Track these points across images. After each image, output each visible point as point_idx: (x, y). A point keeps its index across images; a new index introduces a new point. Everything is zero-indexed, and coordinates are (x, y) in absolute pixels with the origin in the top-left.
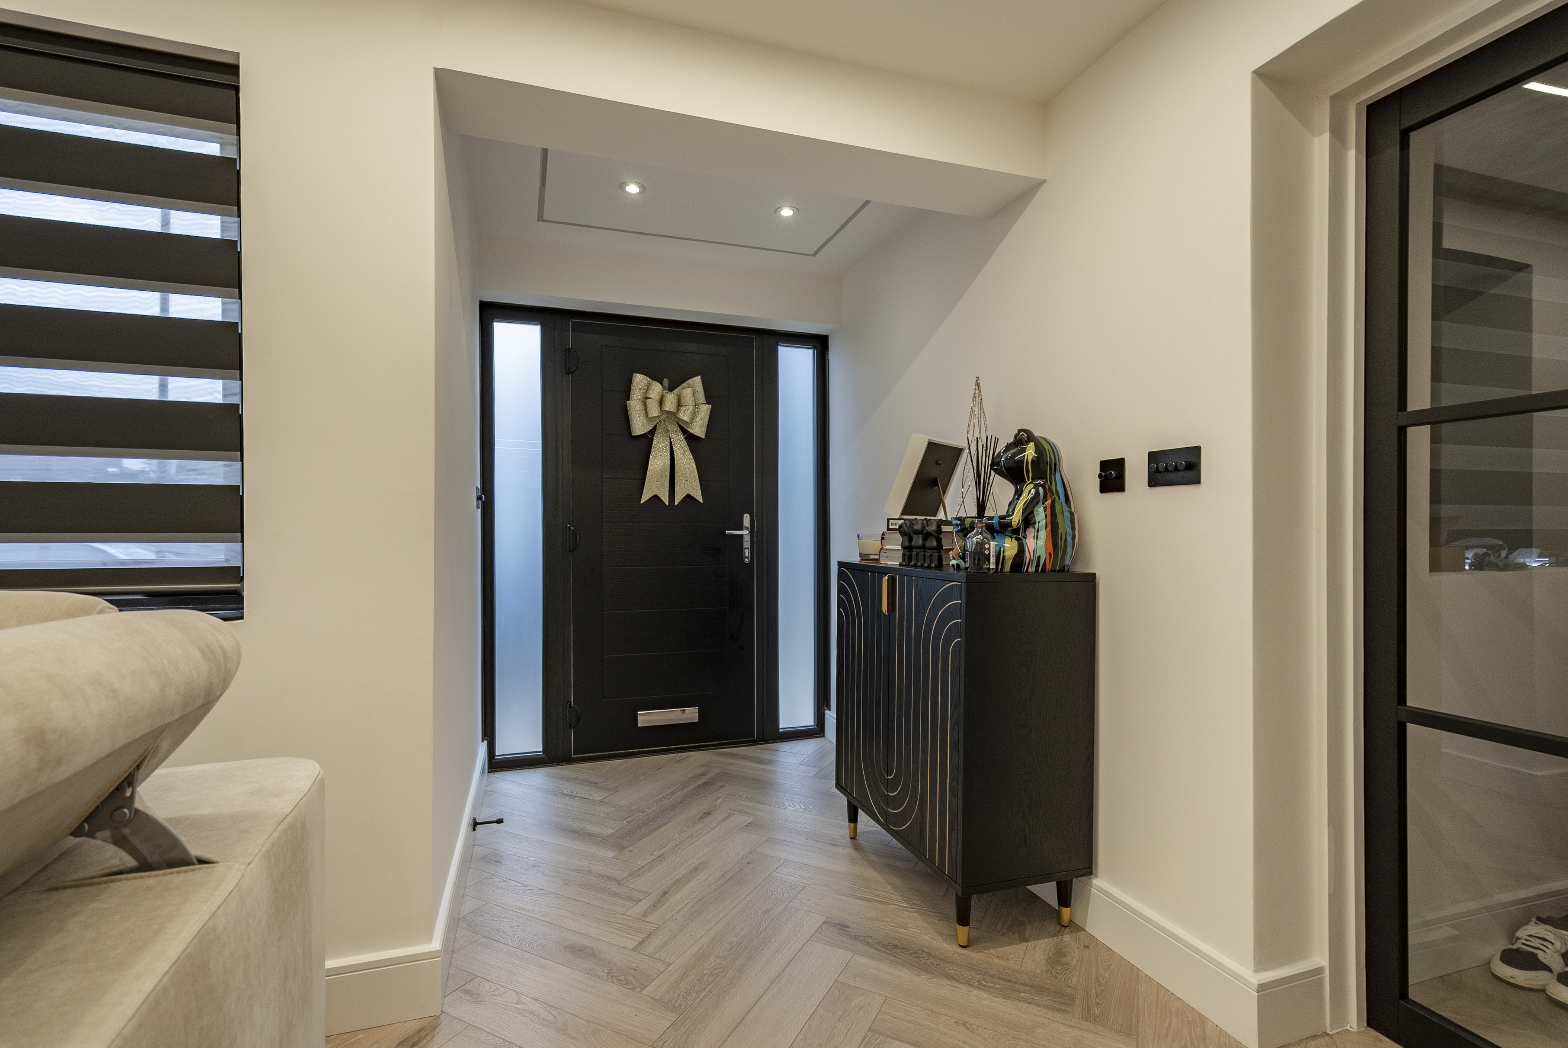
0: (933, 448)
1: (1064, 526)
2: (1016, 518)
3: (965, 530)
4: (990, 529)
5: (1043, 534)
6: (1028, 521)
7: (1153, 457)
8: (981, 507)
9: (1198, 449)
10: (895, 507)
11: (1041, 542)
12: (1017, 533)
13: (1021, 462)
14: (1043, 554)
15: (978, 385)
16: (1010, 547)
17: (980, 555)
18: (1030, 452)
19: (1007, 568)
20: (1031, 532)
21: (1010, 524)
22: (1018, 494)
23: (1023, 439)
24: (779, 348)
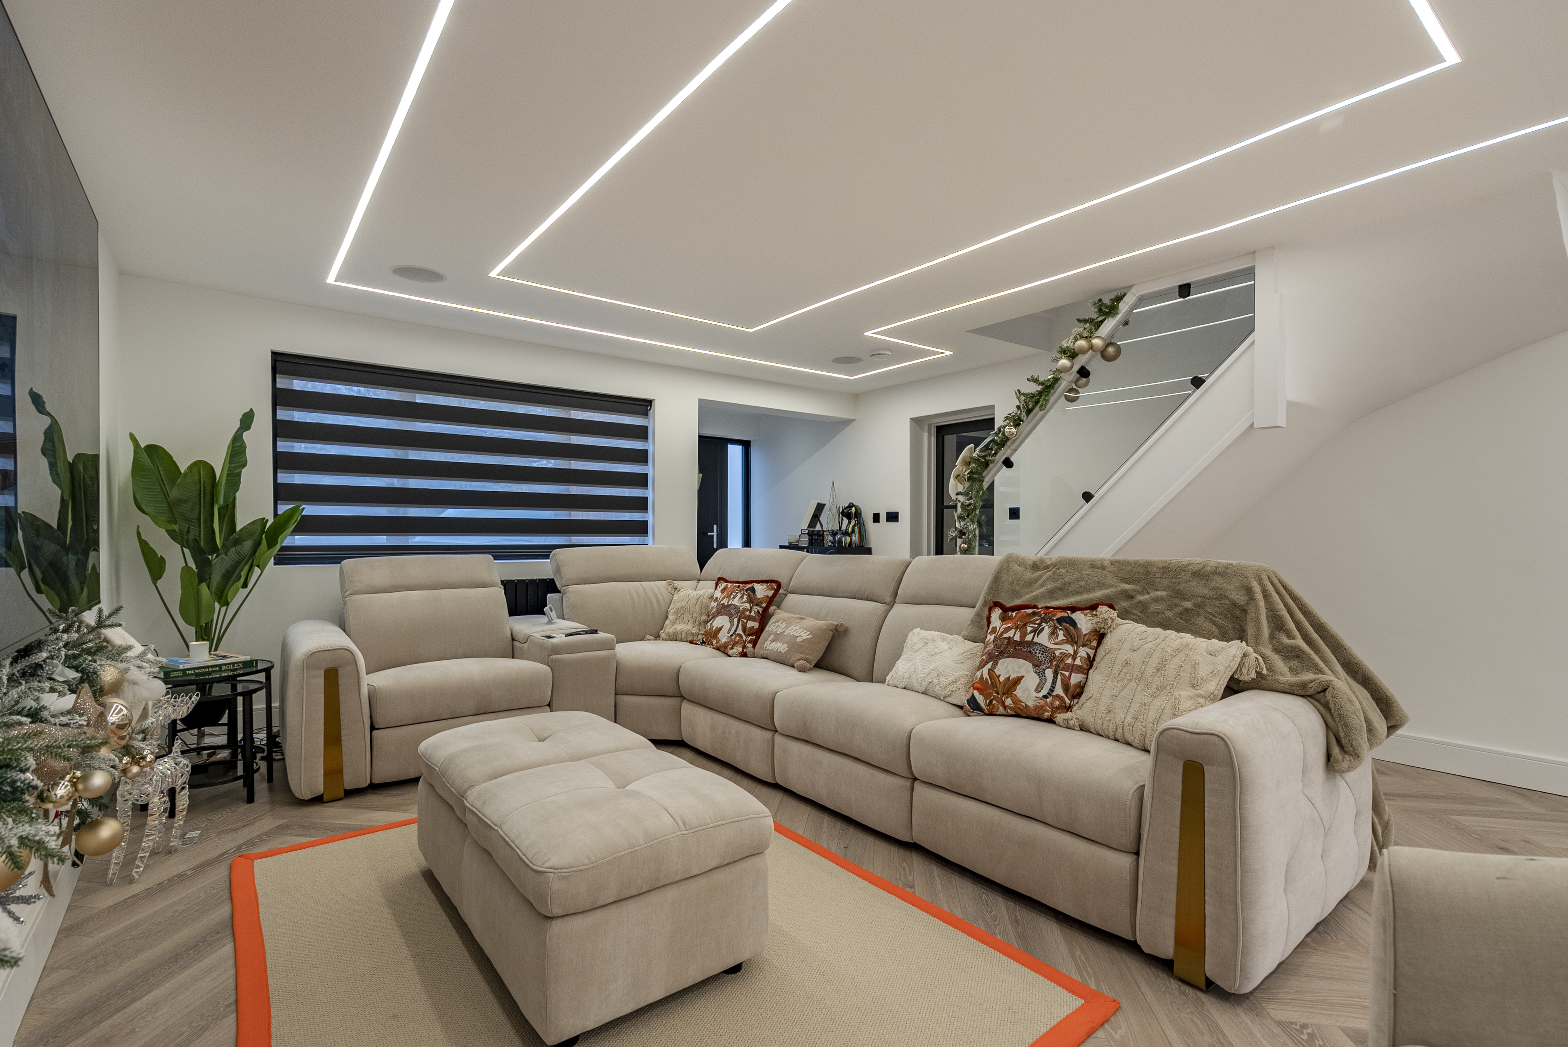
0: (819, 504)
1: (863, 533)
2: (850, 530)
3: (834, 534)
4: (842, 533)
5: (857, 535)
6: (853, 531)
7: (888, 514)
8: (840, 528)
9: (898, 513)
10: (805, 525)
11: (857, 537)
12: (850, 535)
13: (851, 513)
14: (857, 541)
15: (833, 483)
16: (848, 539)
17: (840, 542)
18: (853, 509)
19: (847, 546)
20: (853, 535)
21: (848, 532)
22: (850, 523)
23: (851, 506)
24: (729, 445)
